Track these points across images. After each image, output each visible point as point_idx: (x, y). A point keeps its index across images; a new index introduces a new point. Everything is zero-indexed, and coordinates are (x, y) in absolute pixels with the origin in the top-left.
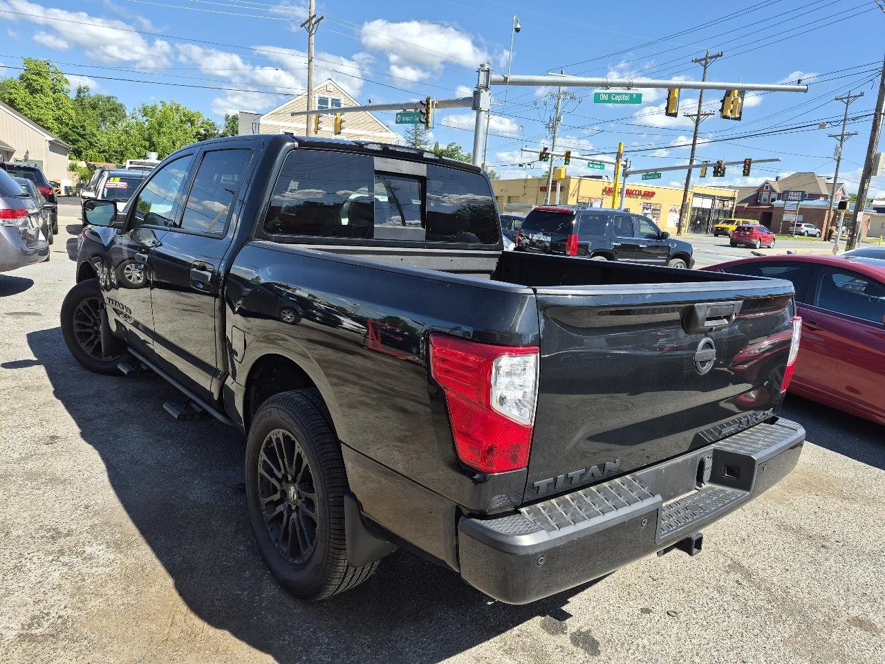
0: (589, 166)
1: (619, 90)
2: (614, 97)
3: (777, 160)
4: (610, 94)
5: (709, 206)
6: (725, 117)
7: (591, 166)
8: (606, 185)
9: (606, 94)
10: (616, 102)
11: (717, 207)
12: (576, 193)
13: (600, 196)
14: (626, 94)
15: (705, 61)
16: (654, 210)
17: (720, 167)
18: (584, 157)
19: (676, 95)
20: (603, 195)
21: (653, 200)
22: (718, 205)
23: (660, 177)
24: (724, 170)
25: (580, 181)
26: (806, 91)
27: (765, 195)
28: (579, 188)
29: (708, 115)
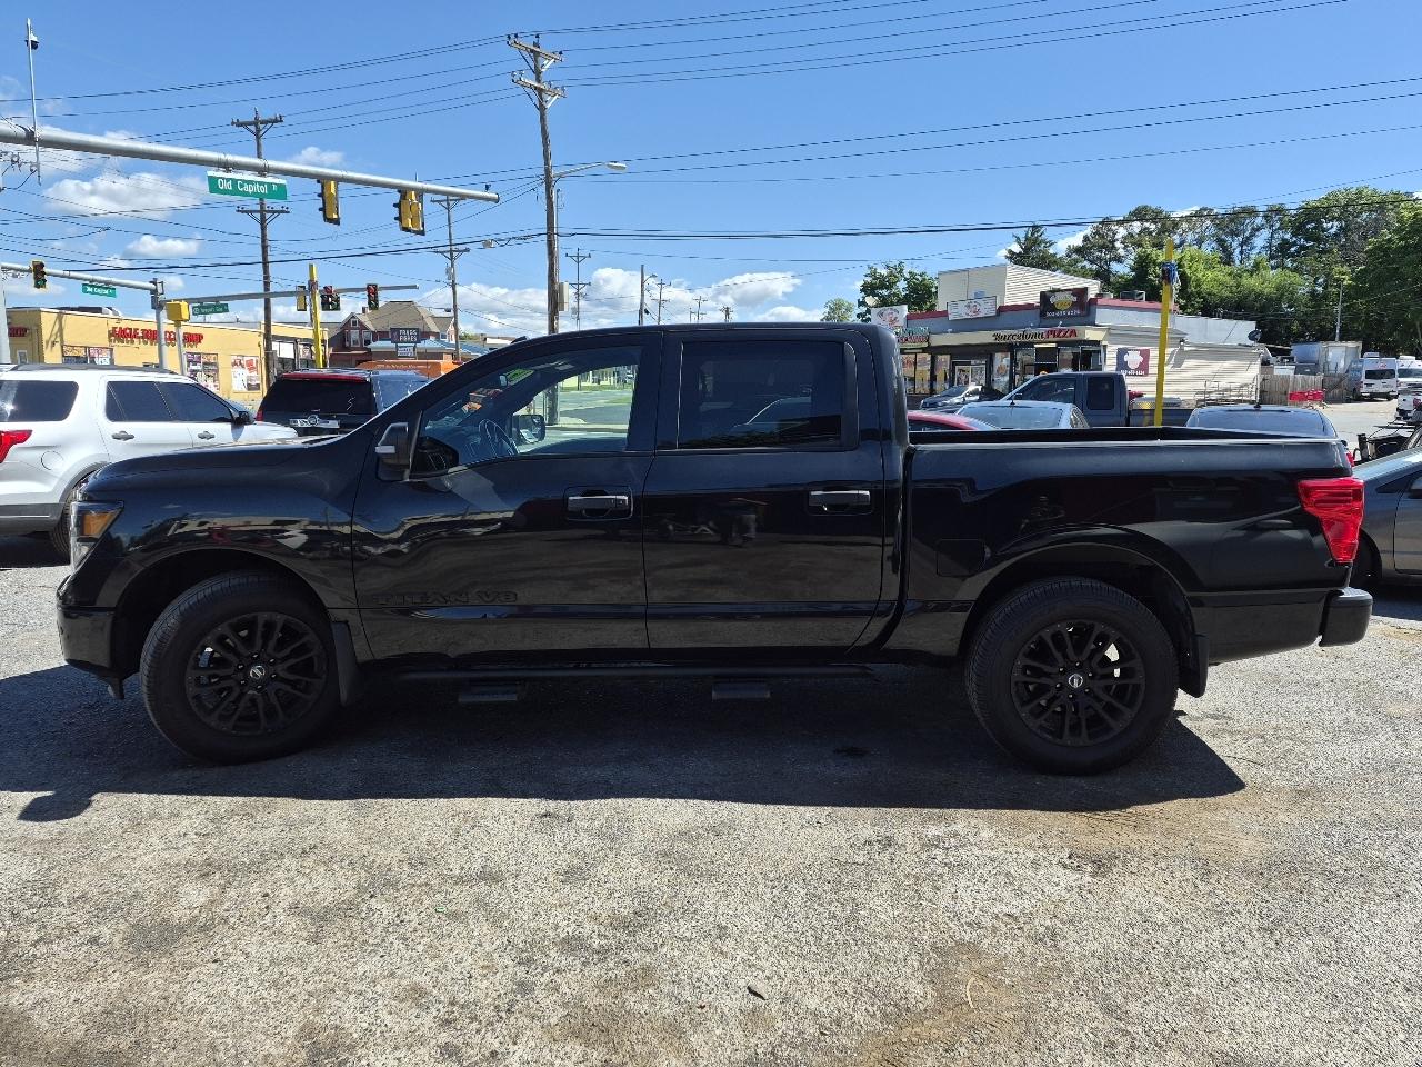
0: (85, 291)
1: (248, 176)
2: (242, 186)
3: (415, 287)
4: (235, 181)
5: (290, 355)
6: (406, 229)
7: (90, 289)
8: (113, 323)
9: (228, 180)
10: (245, 194)
11: (302, 356)
12: (58, 340)
13: (106, 344)
14: (261, 183)
15: (257, 127)
16: (205, 363)
17: (331, 296)
18: (72, 274)
19: (333, 191)
20: (110, 341)
21: (200, 348)
22: (303, 353)
23: (227, 311)
24: (337, 300)
25: (60, 318)
26: (497, 201)
27: (354, 335)
28: (61, 329)
29: (279, 212)
